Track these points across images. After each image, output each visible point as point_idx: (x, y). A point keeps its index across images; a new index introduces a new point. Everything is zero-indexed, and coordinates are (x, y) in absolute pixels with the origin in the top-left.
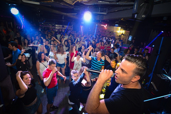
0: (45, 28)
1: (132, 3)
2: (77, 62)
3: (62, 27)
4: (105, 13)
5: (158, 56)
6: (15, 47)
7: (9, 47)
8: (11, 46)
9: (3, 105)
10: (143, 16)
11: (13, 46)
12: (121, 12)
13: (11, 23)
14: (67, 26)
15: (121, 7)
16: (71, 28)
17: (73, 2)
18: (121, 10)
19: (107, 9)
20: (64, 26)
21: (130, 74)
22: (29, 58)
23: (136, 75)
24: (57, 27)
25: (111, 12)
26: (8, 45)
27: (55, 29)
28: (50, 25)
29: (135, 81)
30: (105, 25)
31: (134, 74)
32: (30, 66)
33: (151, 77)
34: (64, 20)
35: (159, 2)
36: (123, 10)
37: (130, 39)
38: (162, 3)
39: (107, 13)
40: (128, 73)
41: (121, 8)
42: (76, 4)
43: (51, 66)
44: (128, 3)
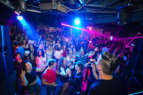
0: (41, 30)
3: (55, 29)
4: (91, 19)
5: (138, 55)
10: (125, 23)
12: (104, 18)
14: (59, 28)
16: (63, 30)
17: (67, 11)
18: (104, 17)
19: (93, 16)
20: (57, 28)
24: (51, 29)
25: (96, 18)
28: (45, 27)
30: (90, 28)
33: (133, 73)
34: (56, 23)
36: (107, 17)
37: (111, 39)
39: (93, 19)
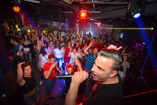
0: (43, 25)
1: (126, 3)
2: (73, 57)
3: (59, 24)
6: (17, 42)
7: (11, 42)
8: (13, 41)
9: (5, 95)
11: (14, 41)
13: (13, 20)
14: (63, 23)
15: (114, 6)
17: (70, 1)
18: (114, 10)
19: (101, 8)
20: (61, 23)
21: (108, 71)
22: (29, 52)
23: (114, 70)
24: (55, 24)
25: (104, 11)
26: (10, 40)
27: (52, 25)
28: (48, 22)
29: (113, 76)
30: (99, 23)
31: (112, 70)
32: (30, 60)
33: (142, 73)
34: (61, 18)
35: (151, 3)
36: (117, 9)
37: (121, 36)
38: (155, 3)
39: (101, 12)
40: (105, 70)
41: (115, 8)
42: (73, 3)
43: (50, 60)
44: (122, 3)
